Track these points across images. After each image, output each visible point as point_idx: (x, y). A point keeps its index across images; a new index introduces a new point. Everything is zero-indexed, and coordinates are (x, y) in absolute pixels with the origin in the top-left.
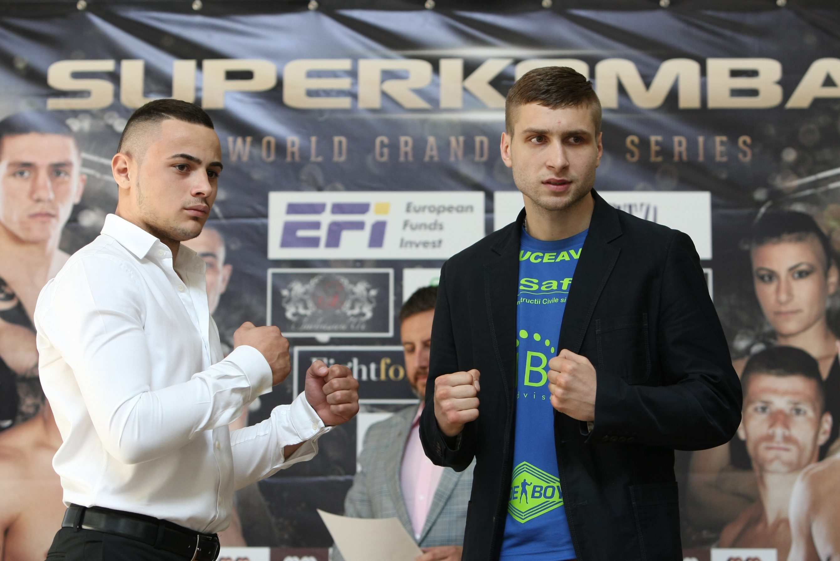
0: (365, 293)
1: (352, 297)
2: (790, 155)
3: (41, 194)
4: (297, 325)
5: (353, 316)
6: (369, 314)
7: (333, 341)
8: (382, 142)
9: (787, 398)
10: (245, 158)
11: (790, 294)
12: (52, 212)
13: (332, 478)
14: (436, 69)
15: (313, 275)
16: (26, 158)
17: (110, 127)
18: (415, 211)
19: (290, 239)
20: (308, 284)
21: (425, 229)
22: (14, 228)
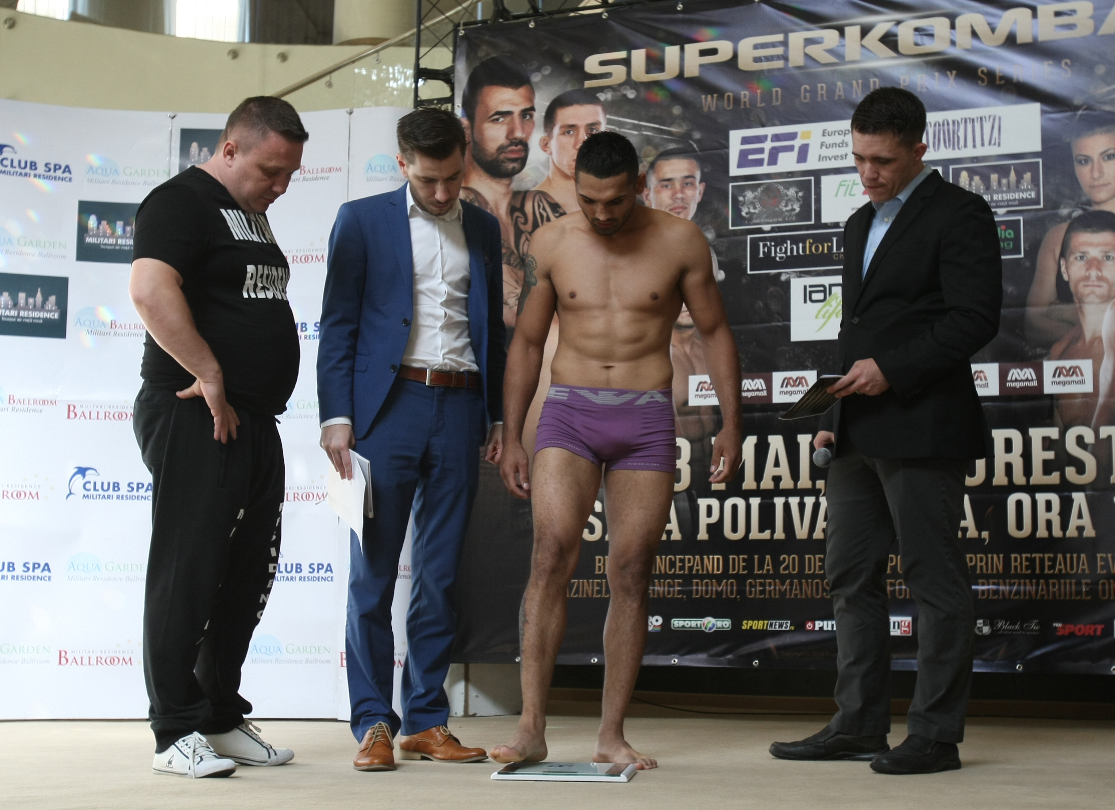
0: (795, 195)
1: (786, 198)
2: (1101, 69)
4: (749, 220)
5: (787, 211)
6: (798, 210)
7: (773, 230)
8: (805, 89)
9: (1099, 249)
10: (713, 109)
11: (1101, 172)
13: (774, 324)
14: (842, 34)
15: (760, 185)
16: (571, 122)
17: (625, 96)
18: (829, 135)
19: (743, 161)
20: (756, 191)
21: (836, 147)
22: (565, 169)
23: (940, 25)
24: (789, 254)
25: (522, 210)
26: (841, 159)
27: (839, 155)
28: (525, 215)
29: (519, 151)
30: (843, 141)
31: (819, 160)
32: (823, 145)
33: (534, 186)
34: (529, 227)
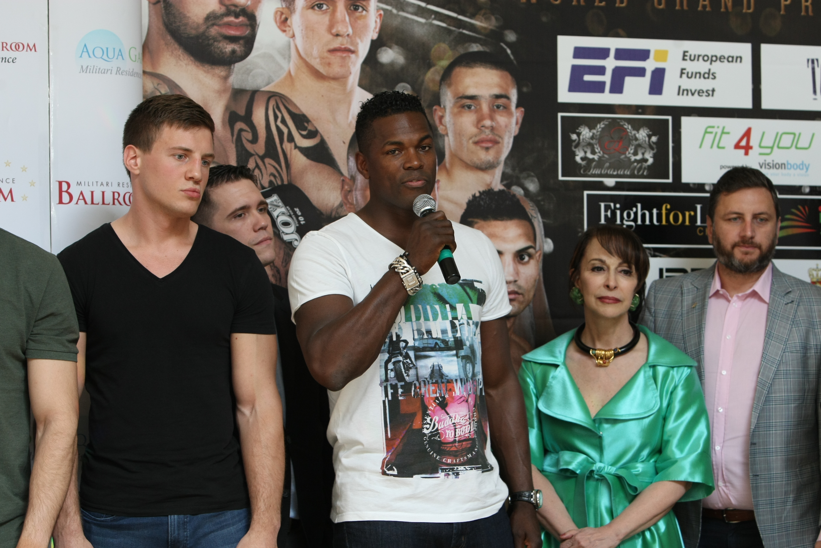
0: (647, 139)
1: (635, 143)
3: (340, 28)
4: (586, 169)
5: (636, 161)
6: (651, 161)
7: (619, 186)
10: (534, 1)
12: (352, 48)
15: (600, 120)
18: (691, 60)
19: (577, 83)
20: (594, 129)
21: (700, 77)
22: (316, 63)
24: (639, 222)
25: (248, 118)
26: (706, 96)
27: (705, 90)
28: (253, 129)
29: (242, 25)
30: (710, 70)
31: (679, 94)
32: (684, 73)
33: (268, 84)
34: (260, 148)
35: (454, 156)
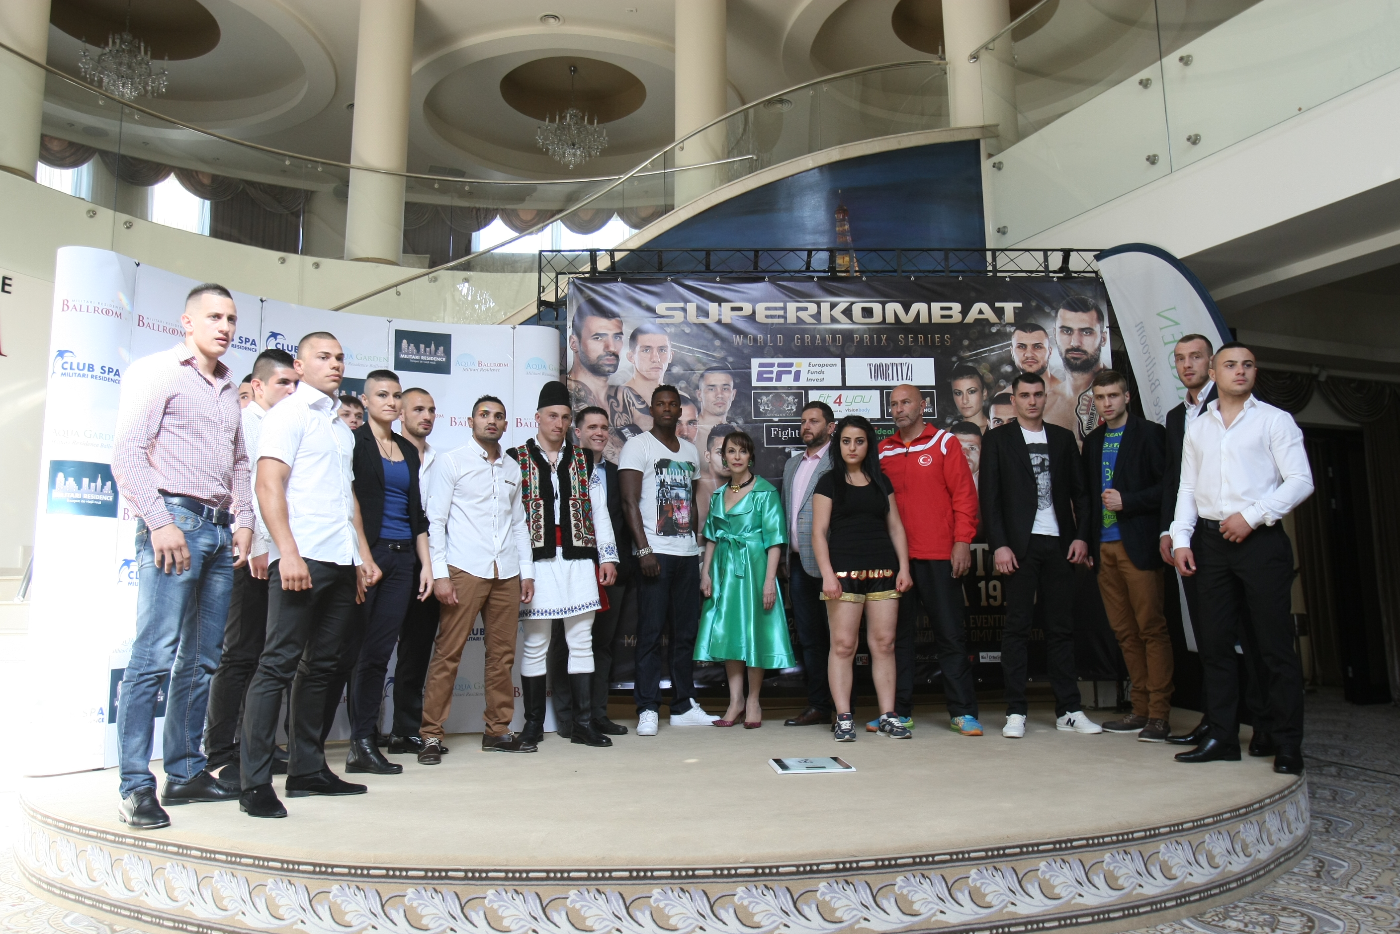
0: (793, 400)
1: (787, 402)
2: (966, 342)
3: (655, 359)
4: (765, 415)
5: (788, 411)
6: (795, 410)
7: (780, 421)
8: (797, 337)
9: (968, 443)
10: (740, 344)
11: (968, 400)
12: (660, 367)
14: (819, 307)
15: (771, 393)
17: (683, 331)
18: (812, 366)
19: (760, 378)
20: (769, 397)
21: (817, 374)
22: (644, 374)
23: (877, 308)
24: (790, 436)
25: (615, 397)
26: (820, 381)
27: (819, 379)
28: (617, 401)
29: (613, 360)
30: (821, 370)
31: (807, 381)
32: (810, 372)
34: (621, 409)
35: (705, 410)
